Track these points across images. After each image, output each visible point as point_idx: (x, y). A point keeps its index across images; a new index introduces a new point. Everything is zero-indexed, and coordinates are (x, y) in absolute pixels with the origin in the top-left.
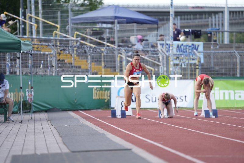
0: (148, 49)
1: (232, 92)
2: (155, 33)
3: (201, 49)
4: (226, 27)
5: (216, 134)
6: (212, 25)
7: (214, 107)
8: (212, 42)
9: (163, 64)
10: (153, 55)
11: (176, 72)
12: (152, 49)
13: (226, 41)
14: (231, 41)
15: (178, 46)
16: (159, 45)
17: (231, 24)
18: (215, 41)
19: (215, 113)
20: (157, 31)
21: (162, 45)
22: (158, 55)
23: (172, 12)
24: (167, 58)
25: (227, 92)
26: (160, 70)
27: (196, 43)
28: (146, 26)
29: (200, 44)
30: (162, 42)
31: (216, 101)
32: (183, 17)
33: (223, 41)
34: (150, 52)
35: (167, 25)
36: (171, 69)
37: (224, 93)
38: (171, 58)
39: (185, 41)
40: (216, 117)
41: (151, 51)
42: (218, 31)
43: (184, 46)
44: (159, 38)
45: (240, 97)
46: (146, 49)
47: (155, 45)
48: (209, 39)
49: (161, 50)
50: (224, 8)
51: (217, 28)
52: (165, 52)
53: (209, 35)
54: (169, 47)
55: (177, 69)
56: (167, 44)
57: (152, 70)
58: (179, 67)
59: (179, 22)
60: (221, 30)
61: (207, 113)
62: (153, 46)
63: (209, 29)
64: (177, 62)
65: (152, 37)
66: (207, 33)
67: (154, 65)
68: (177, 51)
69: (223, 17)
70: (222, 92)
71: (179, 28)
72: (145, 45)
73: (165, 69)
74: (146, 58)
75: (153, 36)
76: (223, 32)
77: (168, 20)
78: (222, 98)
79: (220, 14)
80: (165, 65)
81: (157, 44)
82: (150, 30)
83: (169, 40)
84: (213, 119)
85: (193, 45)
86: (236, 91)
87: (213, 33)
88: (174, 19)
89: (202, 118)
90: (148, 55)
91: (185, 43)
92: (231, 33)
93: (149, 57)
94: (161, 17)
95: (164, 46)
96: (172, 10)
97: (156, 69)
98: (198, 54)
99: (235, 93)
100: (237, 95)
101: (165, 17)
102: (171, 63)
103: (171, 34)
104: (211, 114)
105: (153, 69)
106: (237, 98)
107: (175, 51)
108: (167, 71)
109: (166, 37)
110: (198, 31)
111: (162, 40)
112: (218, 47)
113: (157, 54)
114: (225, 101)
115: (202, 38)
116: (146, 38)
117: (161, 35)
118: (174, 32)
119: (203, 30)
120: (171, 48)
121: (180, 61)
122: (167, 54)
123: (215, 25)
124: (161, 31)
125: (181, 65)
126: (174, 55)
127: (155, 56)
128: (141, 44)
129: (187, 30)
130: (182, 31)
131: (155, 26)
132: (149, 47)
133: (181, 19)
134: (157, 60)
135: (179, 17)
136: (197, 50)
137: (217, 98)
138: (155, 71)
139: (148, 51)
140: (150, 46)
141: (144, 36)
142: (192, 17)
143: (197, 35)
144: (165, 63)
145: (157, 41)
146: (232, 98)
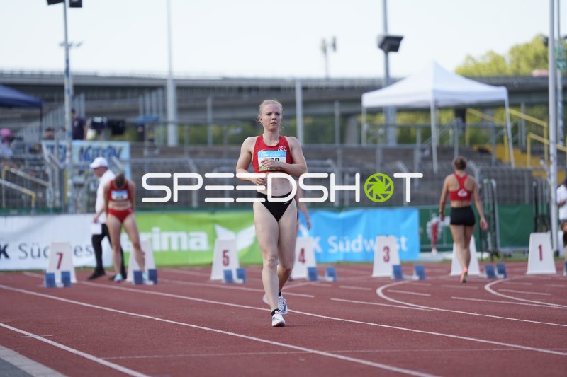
0: (24, 156)
1: (183, 235)
2: (36, 124)
3: (125, 154)
4: (171, 115)
5: (154, 316)
6: (145, 111)
7: (150, 264)
8: (147, 143)
9: (54, 184)
10: (32, 168)
11: (78, 199)
12: (31, 156)
13: (172, 141)
14: (181, 141)
15: (82, 150)
16: (44, 148)
17: (181, 110)
18: (152, 140)
19: (153, 275)
20: (41, 120)
21: (52, 148)
22: (43, 168)
23: (68, 85)
24: (62, 173)
25: (174, 236)
26: (48, 196)
27: (117, 144)
28: (17, 113)
29: (124, 146)
30: (50, 143)
31: (155, 254)
32: (90, 95)
33: (165, 141)
34: (27, 162)
35: (59, 111)
36: (69, 194)
37: (170, 240)
38: (68, 174)
39: (95, 139)
40: (156, 282)
41: (29, 160)
42: (156, 122)
43: (94, 150)
44: (45, 134)
45: (198, 244)
46: (18, 156)
47: (37, 148)
48: (140, 137)
49: (50, 157)
50: (165, 80)
51: (155, 115)
52: (57, 161)
53: (140, 130)
54: (65, 152)
55: (80, 195)
56: (60, 147)
57: (31, 197)
58: (83, 190)
59: (82, 106)
60: (162, 119)
61: (138, 275)
62: (33, 151)
63: (140, 119)
64: (80, 179)
65: (30, 133)
66: (136, 126)
67: (35, 186)
68: (80, 160)
69: (164, 97)
70: (165, 235)
71: (83, 116)
72: (18, 147)
73: (58, 194)
74: (20, 173)
75: (32, 131)
76: (166, 124)
77: (62, 100)
78: (165, 247)
79: (160, 92)
80: (57, 186)
81: (40, 146)
82: (27, 119)
83: (63, 138)
84: (149, 288)
85: (110, 147)
86: (192, 234)
87: (147, 126)
88: (73, 98)
89: (129, 286)
90: (22, 167)
91: (96, 144)
92: (180, 125)
93: (26, 171)
94: (47, 96)
95: (55, 150)
96: (69, 82)
97: (40, 195)
98: (120, 165)
99: (189, 238)
100: (193, 242)
101: (56, 96)
102: (70, 182)
103: (68, 127)
104: (145, 276)
105: (33, 194)
106: (194, 247)
107: (76, 160)
108: (62, 197)
109: (58, 133)
110: (119, 122)
111: (51, 138)
112: (157, 152)
113: (41, 165)
114: (170, 252)
115: (127, 135)
116: (19, 135)
117: (49, 130)
118: (73, 124)
119: (130, 119)
120: (68, 154)
121: (86, 178)
122: (61, 166)
123: (151, 110)
124: (48, 122)
125: (89, 186)
126: (76, 167)
127: (37, 168)
128: (9, 146)
129: (98, 120)
130: (89, 122)
131: (37, 111)
132: (24, 152)
133: (86, 99)
134: (41, 175)
135: (82, 96)
136: (118, 156)
137: (157, 247)
138: (37, 197)
139: (22, 160)
140: (27, 149)
141: (14, 131)
142: (107, 95)
143: (116, 129)
144: (57, 182)
145: (41, 138)
146: (184, 247)
